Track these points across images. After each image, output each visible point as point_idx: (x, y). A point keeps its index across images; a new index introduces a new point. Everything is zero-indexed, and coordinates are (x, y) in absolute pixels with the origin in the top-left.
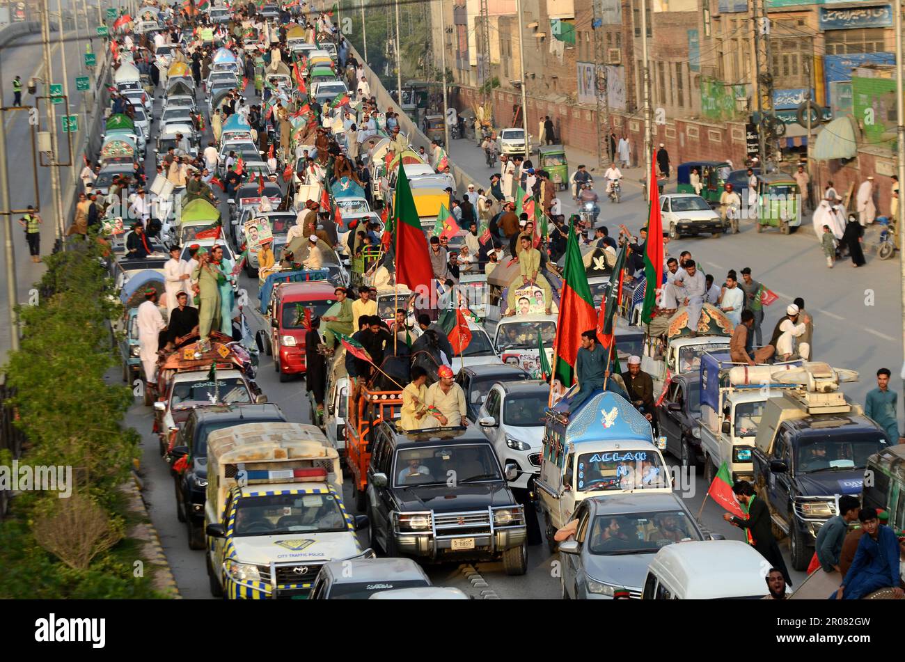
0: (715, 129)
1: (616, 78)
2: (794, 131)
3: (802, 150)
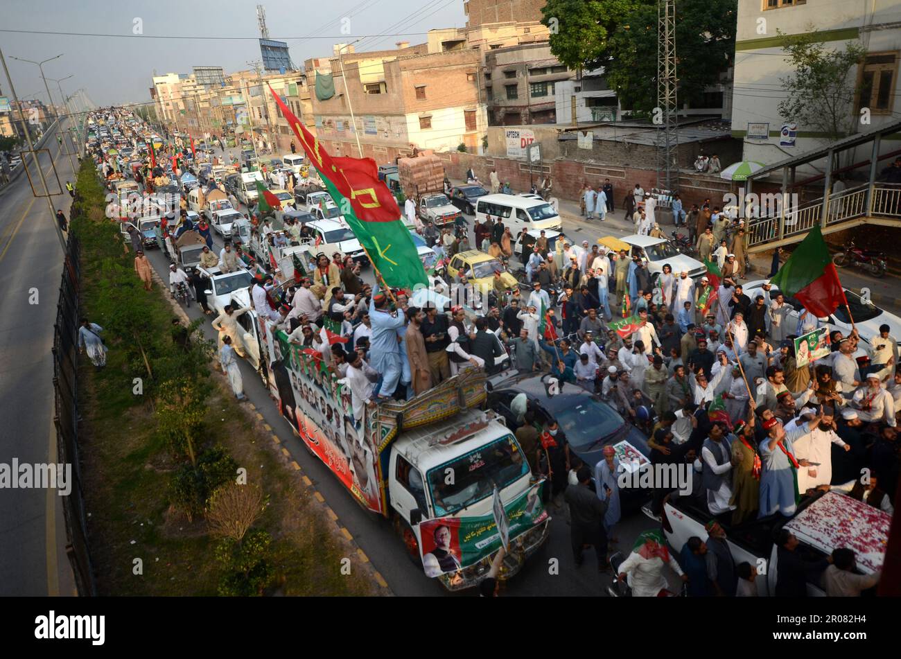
0: (216, 129)
3: (234, 132)
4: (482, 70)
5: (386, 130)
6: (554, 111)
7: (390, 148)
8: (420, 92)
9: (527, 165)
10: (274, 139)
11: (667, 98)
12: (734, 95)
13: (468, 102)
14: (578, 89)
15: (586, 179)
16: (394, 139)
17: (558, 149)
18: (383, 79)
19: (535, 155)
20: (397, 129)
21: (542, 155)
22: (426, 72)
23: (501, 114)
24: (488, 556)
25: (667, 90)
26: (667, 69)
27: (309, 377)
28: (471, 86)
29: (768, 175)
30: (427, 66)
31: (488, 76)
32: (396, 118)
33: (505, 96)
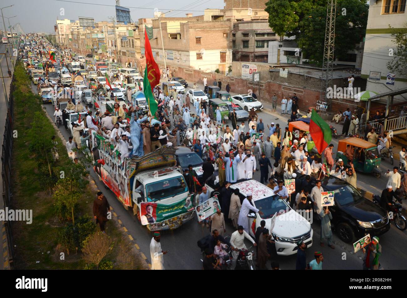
0: (88, 50)
1: (77, 45)
2: (96, 50)
3: (97, 52)
4: (231, 32)
5: (178, 58)
6: (267, 56)
7: (180, 68)
8: (198, 40)
9: (252, 83)
10: (119, 58)
11: (329, 54)
12: (363, 56)
13: (222, 48)
14: (280, 46)
15: (282, 93)
16: (182, 63)
17: (269, 76)
18: (179, 32)
19: (257, 78)
20: (184, 58)
21: (260, 78)
22: (202, 30)
23: (239, 55)
24: (167, 220)
25: (329, 51)
26: (330, 40)
27: (107, 152)
28: (225, 39)
29: (379, 99)
30: (203, 27)
31: (234, 35)
32: (185, 53)
33: (242, 46)
